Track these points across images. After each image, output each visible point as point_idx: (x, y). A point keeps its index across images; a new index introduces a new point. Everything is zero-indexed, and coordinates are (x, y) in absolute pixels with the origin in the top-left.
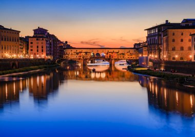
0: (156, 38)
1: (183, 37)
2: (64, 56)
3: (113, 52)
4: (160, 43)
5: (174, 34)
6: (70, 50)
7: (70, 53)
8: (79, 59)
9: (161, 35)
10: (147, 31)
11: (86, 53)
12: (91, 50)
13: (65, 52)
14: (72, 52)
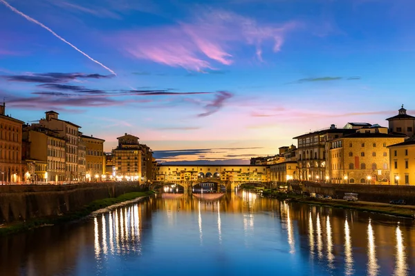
0: (316, 150)
1: (364, 150)
2: (157, 177)
3: (233, 171)
4: (322, 157)
5: (351, 146)
6: (167, 168)
7: (167, 174)
8: (181, 182)
9: (324, 146)
10: (297, 140)
11: (192, 172)
12: (199, 168)
13: (160, 171)
14: (171, 171)
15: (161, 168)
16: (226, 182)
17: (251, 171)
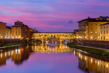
3: (61, 35)
4: (85, 30)
5: (92, 25)
8: (41, 39)
9: (85, 25)
11: (45, 35)
12: (48, 34)
13: (33, 35)
14: (37, 35)
15: (34, 34)
16: (58, 39)
17: (68, 35)
